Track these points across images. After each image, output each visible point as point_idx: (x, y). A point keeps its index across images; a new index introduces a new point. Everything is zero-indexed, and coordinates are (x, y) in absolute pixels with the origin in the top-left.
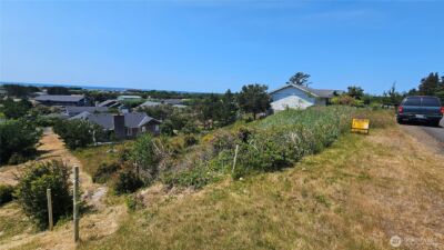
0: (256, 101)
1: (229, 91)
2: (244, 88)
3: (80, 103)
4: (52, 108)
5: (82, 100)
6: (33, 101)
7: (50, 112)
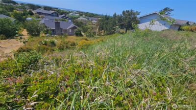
0: (128, 22)
1: (115, 14)
2: (124, 13)
3: (52, 15)
4: (41, 16)
5: (53, 13)
6: (34, 12)
7: (39, 18)
